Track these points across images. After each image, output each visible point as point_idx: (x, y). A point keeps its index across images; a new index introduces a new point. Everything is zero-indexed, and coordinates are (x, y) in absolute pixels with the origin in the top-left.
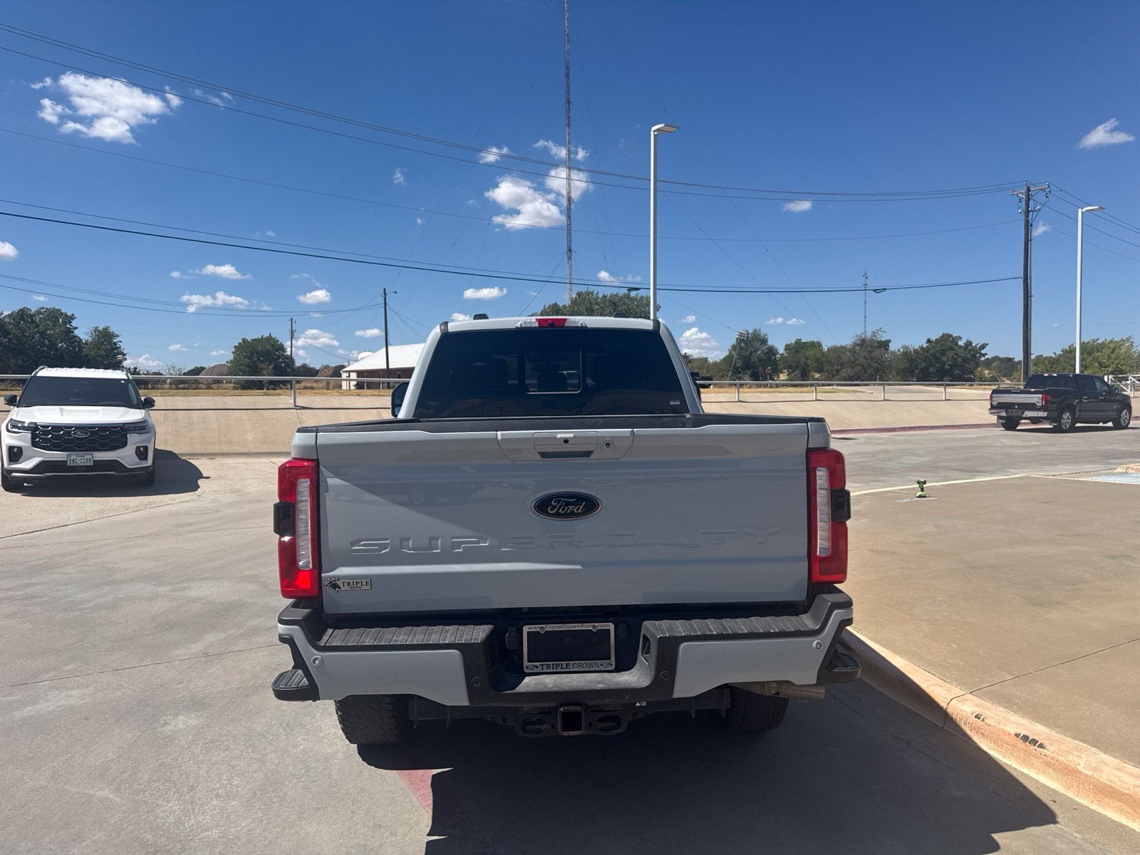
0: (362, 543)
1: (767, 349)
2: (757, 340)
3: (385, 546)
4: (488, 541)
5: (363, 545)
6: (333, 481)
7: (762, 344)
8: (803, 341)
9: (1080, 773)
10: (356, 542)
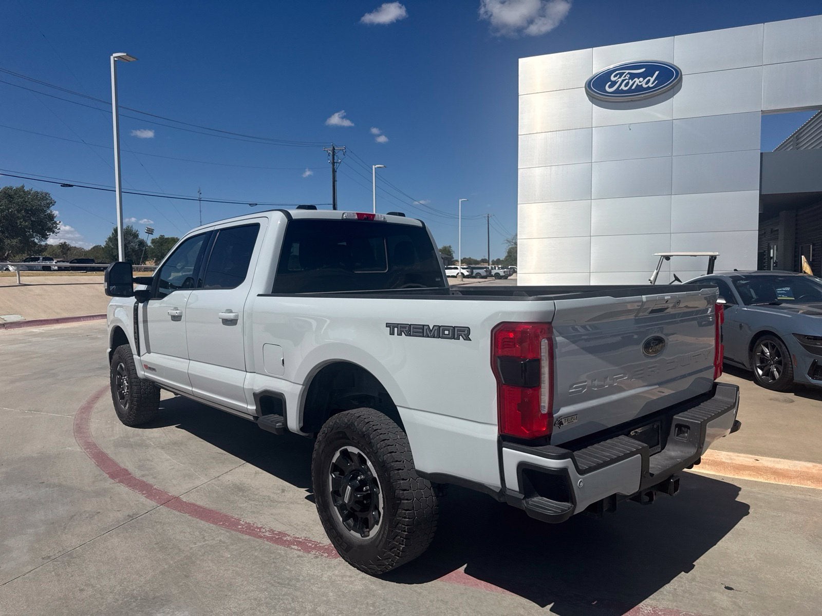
0: (574, 386)
1: (139, 242)
2: (130, 234)
3: (584, 387)
4: (627, 376)
5: (575, 388)
6: (559, 339)
7: (134, 238)
8: (166, 237)
9: (724, 462)
10: (571, 387)
